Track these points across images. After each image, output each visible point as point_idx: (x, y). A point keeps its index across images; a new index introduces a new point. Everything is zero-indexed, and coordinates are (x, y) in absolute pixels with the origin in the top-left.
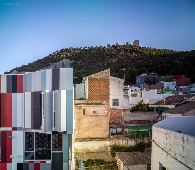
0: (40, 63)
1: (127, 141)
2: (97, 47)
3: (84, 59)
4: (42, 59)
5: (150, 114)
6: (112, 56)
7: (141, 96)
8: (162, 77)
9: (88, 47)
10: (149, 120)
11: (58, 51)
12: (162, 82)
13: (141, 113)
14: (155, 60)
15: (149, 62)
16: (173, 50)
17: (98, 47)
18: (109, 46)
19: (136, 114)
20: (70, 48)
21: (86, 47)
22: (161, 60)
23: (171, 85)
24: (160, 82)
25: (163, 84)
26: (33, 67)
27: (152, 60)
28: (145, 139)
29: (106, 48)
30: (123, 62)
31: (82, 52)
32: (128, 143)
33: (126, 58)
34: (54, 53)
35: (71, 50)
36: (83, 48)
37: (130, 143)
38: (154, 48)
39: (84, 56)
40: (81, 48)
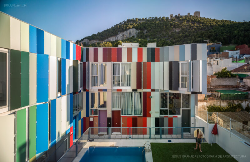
0: (109, 33)
1: (221, 103)
2: (160, 17)
3: (150, 28)
4: (110, 28)
5: (233, 80)
6: (175, 26)
7: (218, 64)
8: (227, 47)
9: (153, 18)
10: (233, 86)
11: (124, 21)
12: (227, 51)
13: (225, 79)
14: (216, 30)
15: (211, 32)
16: (231, 21)
17: (162, 18)
18: (172, 17)
19: (222, 80)
20: (136, 19)
21: (151, 18)
22: (222, 30)
23: (235, 53)
24: (224, 51)
25: (228, 52)
26: (102, 36)
27: (213, 30)
28: (235, 101)
29: (169, 18)
30: (186, 31)
31: (147, 22)
32: (221, 104)
33: (188, 28)
34: (121, 23)
35: (137, 20)
36: (148, 18)
37: (223, 104)
38: (213, 19)
39: (150, 26)
40: (146, 18)
